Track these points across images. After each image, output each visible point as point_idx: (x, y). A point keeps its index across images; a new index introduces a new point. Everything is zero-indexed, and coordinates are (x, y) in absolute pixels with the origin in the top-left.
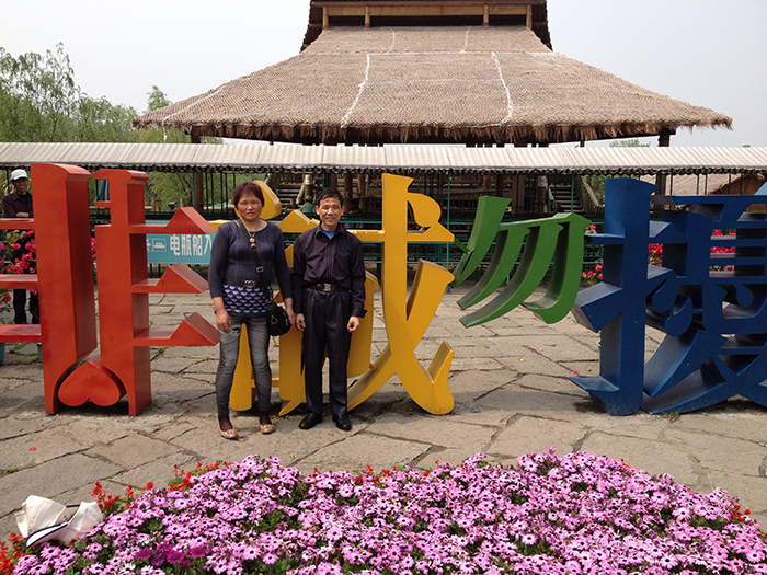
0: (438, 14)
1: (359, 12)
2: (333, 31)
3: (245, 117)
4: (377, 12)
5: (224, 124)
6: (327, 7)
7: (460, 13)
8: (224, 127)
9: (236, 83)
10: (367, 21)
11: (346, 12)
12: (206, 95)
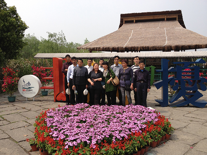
0: (153, 18)
1: (132, 19)
2: (126, 24)
3: (101, 46)
4: (137, 19)
5: (97, 48)
6: (125, 18)
7: (159, 18)
8: (97, 49)
9: (100, 38)
10: (134, 21)
11: (129, 20)
12: (93, 41)
